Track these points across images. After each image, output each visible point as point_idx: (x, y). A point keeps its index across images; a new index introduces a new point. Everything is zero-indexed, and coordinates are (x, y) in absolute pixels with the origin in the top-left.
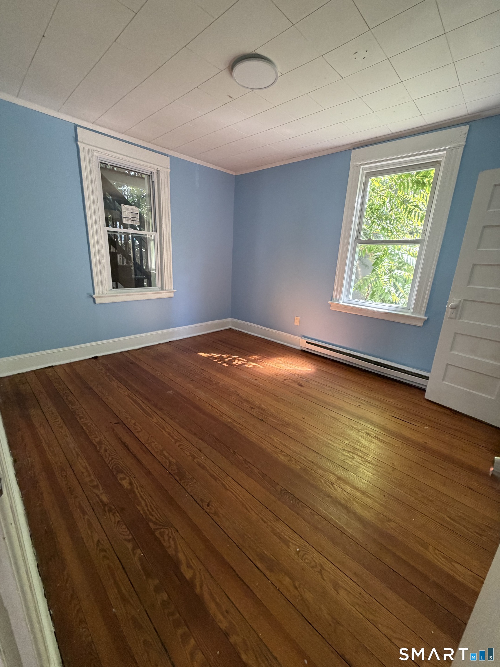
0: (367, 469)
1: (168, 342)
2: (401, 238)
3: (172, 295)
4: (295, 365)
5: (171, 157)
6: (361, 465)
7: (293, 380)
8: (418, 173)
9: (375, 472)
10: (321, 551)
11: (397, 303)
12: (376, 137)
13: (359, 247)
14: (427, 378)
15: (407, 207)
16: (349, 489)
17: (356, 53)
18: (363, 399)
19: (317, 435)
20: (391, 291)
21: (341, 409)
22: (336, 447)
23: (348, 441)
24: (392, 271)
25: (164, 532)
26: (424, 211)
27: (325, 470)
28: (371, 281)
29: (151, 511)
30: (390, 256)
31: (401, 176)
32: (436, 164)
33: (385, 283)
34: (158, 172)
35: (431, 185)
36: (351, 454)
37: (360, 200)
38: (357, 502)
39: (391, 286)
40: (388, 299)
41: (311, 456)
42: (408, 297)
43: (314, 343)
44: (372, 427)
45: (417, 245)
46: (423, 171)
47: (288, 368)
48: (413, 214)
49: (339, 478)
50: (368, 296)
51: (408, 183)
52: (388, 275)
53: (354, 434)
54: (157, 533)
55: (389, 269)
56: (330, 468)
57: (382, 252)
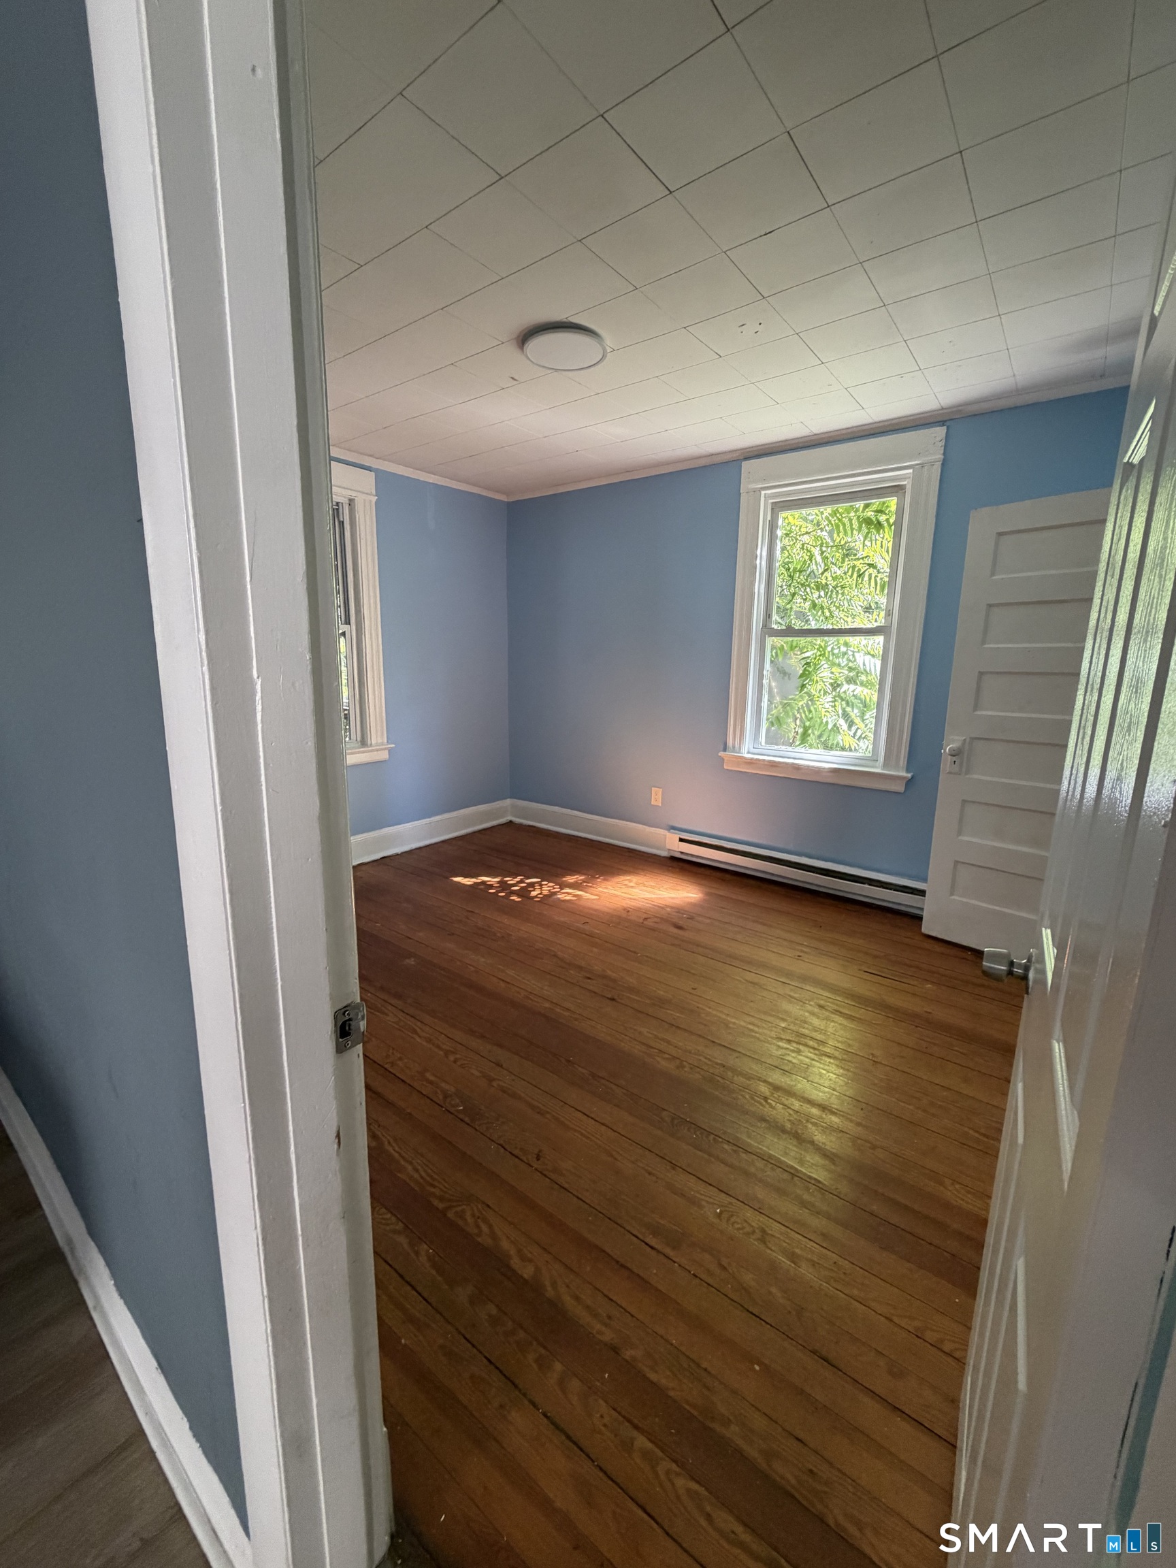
0: (826, 1067)
1: (377, 860)
2: (849, 623)
3: (384, 755)
4: (661, 889)
5: (377, 471)
6: (813, 1062)
7: (662, 919)
8: (867, 506)
9: (841, 1071)
10: (760, 1208)
11: (853, 749)
12: (786, 440)
13: (770, 641)
14: (922, 893)
15: (854, 567)
16: (797, 1105)
17: (743, 325)
18: (805, 943)
19: (724, 1017)
20: (838, 725)
21: (764, 966)
22: (765, 1035)
23: (786, 1023)
24: (838, 685)
25: (463, 1211)
26: (885, 574)
27: (749, 1077)
28: (799, 708)
29: (428, 1179)
30: (831, 658)
31: (837, 510)
32: (897, 490)
33: (825, 712)
34: (351, 502)
35: (893, 527)
36: (795, 1045)
37: (765, 553)
38: (815, 1124)
39: (839, 717)
40: (835, 743)
41: (718, 1055)
42: (872, 736)
43: (697, 840)
44: (827, 994)
45: (879, 637)
46: (876, 503)
47: (648, 895)
48: (866, 578)
49: (777, 1088)
50: (795, 737)
51: (850, 520)
52: (831, 696)
53: (795, 1009)
54: (450, 1215)
55: (831, 684)
56: (758, 1073)
57: (816, 650)
